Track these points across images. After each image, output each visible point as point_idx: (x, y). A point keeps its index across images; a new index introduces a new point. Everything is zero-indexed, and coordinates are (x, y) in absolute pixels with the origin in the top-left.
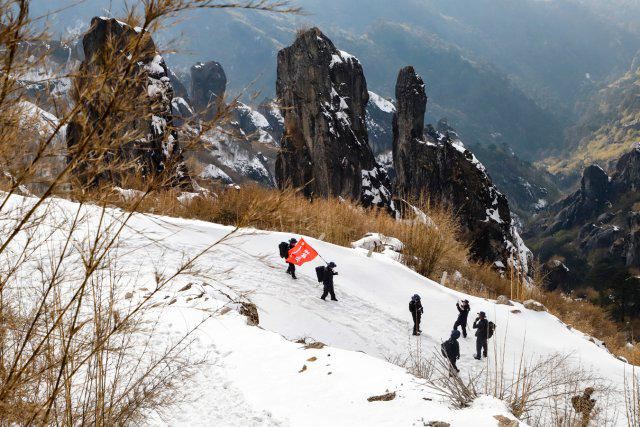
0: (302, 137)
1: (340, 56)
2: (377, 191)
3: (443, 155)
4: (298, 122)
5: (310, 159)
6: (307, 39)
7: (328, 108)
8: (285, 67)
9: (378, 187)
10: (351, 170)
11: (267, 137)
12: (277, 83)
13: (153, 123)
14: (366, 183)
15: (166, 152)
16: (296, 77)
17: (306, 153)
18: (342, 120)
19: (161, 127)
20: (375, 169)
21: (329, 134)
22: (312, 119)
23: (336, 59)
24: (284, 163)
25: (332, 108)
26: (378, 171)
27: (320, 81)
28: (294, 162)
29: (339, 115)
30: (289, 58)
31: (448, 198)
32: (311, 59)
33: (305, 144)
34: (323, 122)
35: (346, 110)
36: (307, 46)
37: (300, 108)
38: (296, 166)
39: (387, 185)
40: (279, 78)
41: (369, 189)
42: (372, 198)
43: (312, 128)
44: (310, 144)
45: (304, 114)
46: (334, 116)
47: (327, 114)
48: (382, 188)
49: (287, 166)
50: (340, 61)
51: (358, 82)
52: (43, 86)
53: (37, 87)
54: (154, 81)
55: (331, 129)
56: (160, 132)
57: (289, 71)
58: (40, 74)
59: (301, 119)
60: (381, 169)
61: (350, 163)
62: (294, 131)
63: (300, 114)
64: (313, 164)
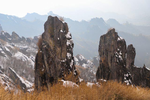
0: (107, 63)
1: (120, 38)
2: (128, 81)
3: (143, 71)
4: (106, 58)
5: (109, 70)
6: (112, 32)
7: (117, 54)
8: (103, 41)
9: (128, 80)
10: (122, 74)
11: (78, 64)
12: (99, 46)
13: (67, 55)
14: (125, 78)
15: (71, 66)
16: (107, 44)
17: (109, 68)
18: (120, 58)
19: (70, 57)
20: (128, 74)
21: (117, 62)
22: (112, 57)
23: (119, 39)
24: (101, 71)
25: (118, 54)
26: (129, 75)
27: (115, 45)
28: (104, 71)
29: (120, 56)
30: (105, 38)
31: (144, 84)
32: (113, 38)
33: (108, 65)
34: (115, 58)
35: (121, 55)
36: (112, 34)
37: (107, 54)
38: (105, 72)
39: (131, 79)
40: (100, 44)
41: (126, 80)
42: (127, 83)
43: (111, 60)
44: (110, 65)
45: (109, 56)
46: (118, 56)
47: (117, 56)
48: (130, 80)
49: (101, 72)
50: (120, 40)
51: (125, 46)
52: (24, 49)
53: (23, 49)
54: (68, 40)
55: (118, 61)
56: (69, 58)
57: (104, 42)
58: (24, 46)
59: (107, 57)
60: (130, 74)
61: (122, 72)
62: (104, 61)
63: (107, 56)
64: (111, 72)
